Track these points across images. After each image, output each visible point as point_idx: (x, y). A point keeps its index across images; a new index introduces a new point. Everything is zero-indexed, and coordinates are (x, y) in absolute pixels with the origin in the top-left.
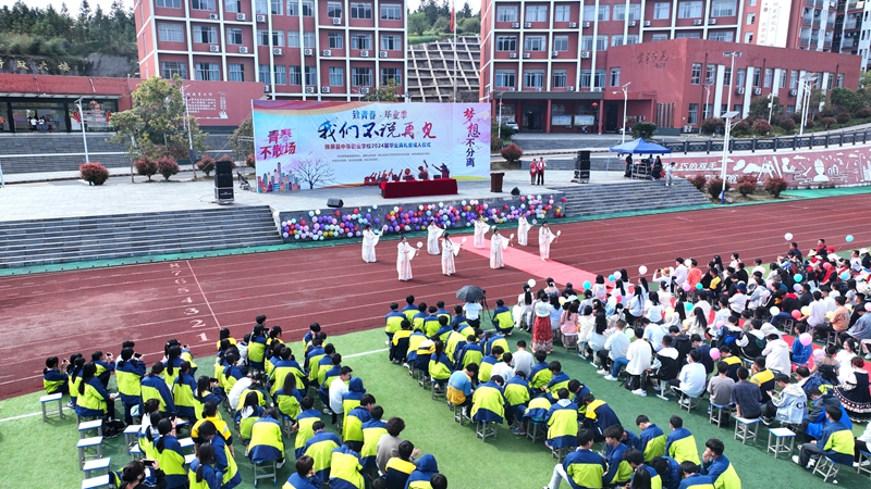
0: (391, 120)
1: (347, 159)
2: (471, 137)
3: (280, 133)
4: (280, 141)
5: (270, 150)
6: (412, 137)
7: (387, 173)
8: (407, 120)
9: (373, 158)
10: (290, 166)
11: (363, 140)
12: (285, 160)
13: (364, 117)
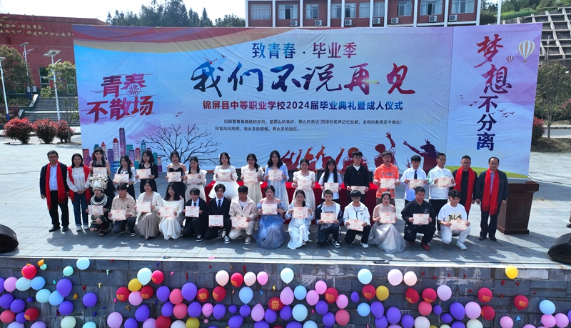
0: (325, 60)
1: (242, 126)
2: (490, 93)
3: (123, 80)
4: (123, 94)
5: (107, 107)
6: (366, 91)
7: (314, 153)
8: (356, 60)
9: (288, 126)
10: (142, 134)
11: (270, 94)
12: (133, 124)
13: (274, 54)
